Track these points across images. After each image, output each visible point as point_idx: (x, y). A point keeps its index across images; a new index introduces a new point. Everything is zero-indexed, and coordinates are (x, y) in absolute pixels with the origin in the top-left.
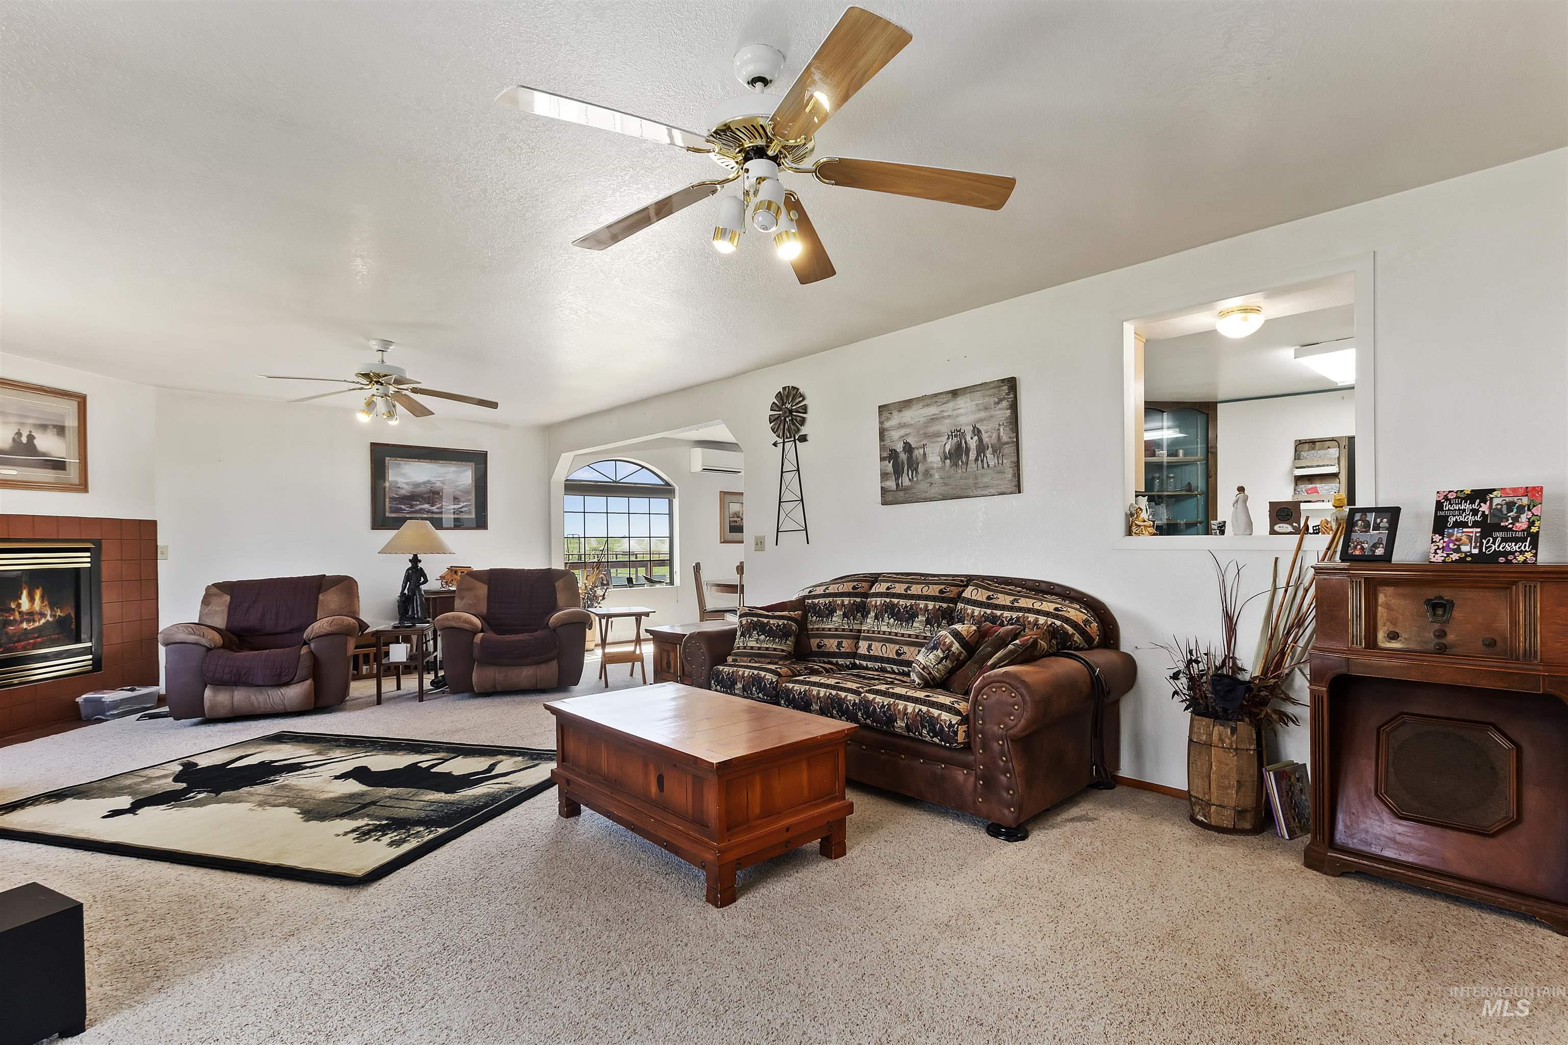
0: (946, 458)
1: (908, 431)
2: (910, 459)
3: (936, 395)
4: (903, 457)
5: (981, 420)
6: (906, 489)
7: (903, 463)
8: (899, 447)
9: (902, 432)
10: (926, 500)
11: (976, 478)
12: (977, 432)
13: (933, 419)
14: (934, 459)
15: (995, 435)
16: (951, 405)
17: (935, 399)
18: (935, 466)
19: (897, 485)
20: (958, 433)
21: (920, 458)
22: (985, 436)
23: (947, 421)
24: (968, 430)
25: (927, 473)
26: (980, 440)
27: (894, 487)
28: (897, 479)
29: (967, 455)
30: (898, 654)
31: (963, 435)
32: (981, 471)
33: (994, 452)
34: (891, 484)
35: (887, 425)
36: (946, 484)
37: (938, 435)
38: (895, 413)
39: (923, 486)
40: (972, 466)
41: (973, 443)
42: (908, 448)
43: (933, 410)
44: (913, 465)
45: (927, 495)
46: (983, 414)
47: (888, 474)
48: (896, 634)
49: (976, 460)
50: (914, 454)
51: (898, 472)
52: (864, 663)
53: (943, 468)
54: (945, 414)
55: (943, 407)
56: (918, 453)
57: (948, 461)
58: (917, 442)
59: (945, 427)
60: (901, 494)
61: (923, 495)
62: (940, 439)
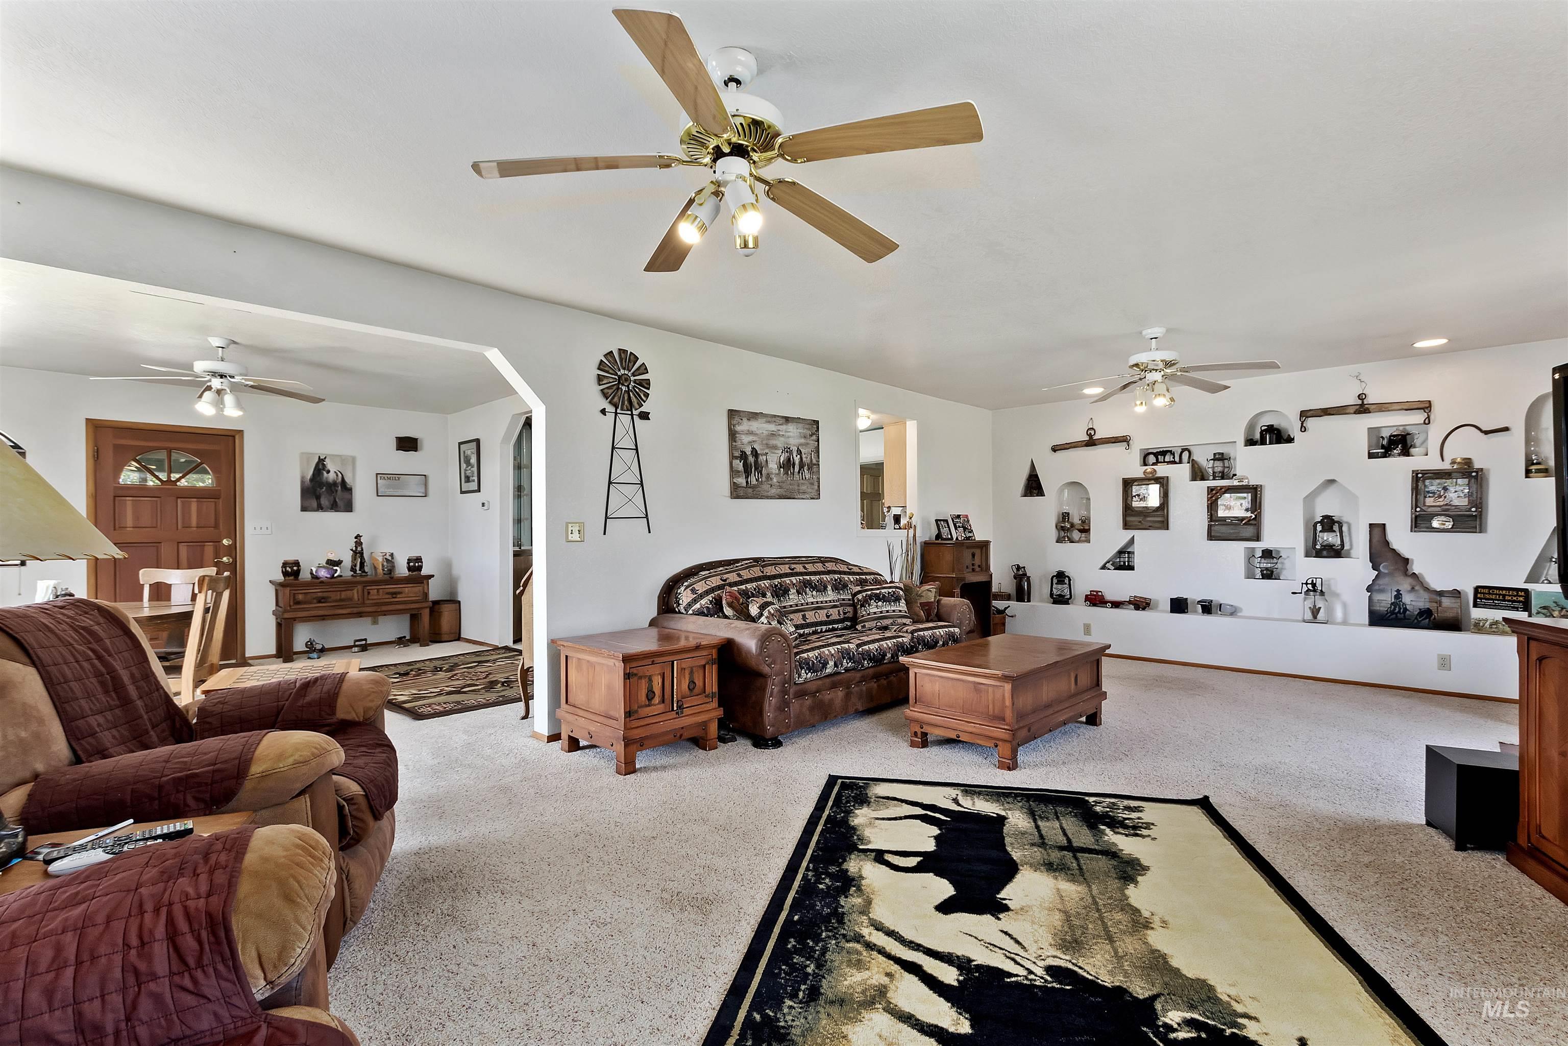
0: (781, 467)
1: (755, 438)
2: (756, 462)
3: (775, 416)
4: (751, 459)
5: (801, 445)
6: (754, 487)
7: (751, 465)
8: (748, 451)
9: (751, 438)
10: (768, 497)
11: (798, 486)
12: (799, 452)
13: (773, 435)
14: (773, 466)
15: (809, 457)
16: (784, 427)
17: (774, 419)
18: (774, 472)
19: (747, 482)
20: (788, 450)
21: (764, 463)
22: (804, 456)
23: (782, 439)
24: (795, 449)
25: (768, 476)
26: (801, 458)
27: (744, 484)
28: (747, 477)
29: (794, 467)
30: (828, 617)
31: (791, 452)
32: (802, 481)
33: (808, 469)
34: (741, 481)
35: (738, 428)
36: (781, 487)
37: (775, 447)
38: (745, 420)
39: (766, 487)
40: (796, 475)
41: (797, 460)
42: (755, 453)
43: (772, 427)
44: (758, 467)
45: (769, 494)
46: (803, 441)
47: (739, 472)
48: (822, 602)
49: (799, 472)
50: (759, 460)
51: (747, 471)
52: (836, 626)
53: (778, 474)
54: (781, 433)
55: (780, 427)
56: (762, 459)
57: (782, 469)
58: (761, 450)
59: (780, 442)
60: (750, 490)
61: (766, 494)
62: (776, 451)
